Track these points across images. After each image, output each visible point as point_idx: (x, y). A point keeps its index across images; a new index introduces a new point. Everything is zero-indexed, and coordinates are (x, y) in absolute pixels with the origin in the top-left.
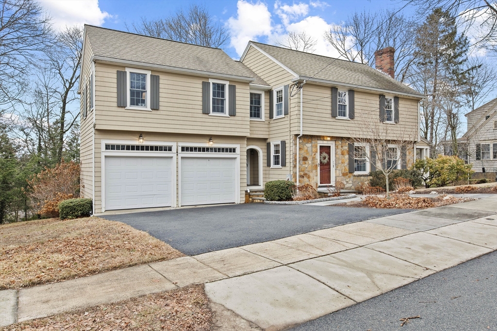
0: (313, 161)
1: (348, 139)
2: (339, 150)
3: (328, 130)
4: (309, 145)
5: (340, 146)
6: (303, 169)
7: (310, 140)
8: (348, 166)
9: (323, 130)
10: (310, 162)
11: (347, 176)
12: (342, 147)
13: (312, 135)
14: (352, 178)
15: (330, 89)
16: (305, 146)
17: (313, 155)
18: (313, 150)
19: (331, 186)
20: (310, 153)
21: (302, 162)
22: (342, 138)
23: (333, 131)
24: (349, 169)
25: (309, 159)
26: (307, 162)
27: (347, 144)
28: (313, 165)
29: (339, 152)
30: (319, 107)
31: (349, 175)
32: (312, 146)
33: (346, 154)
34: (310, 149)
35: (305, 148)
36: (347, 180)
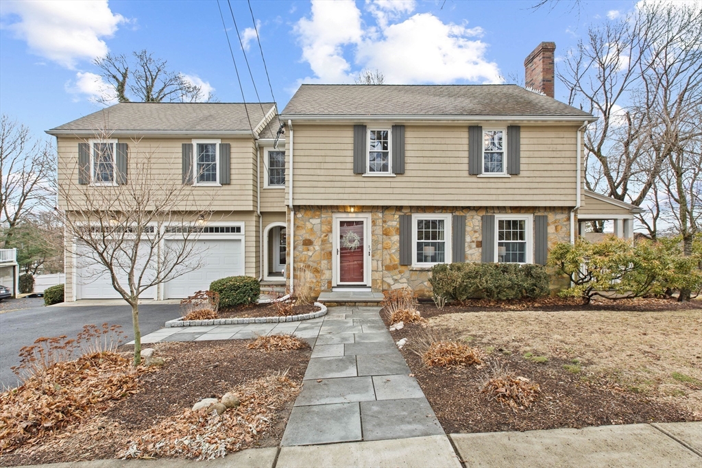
0: (323, 246)
1: (399, 208)
2: (378, 227)
3: (346, 196)
4: (316, 221)
5: (380, 221)
6: (303, 259)
7: (318, 213)
8: (398, 254)
9: (335, 196)
10: (317, 248)
11: (397, 271)
12: (384, 222)
13: (321, 206)
14: (407, 274)
15: (352, 129)
16: (307, 223)
17: (322, 236)
18: (323, 229)
19: (365, 286)
20: (319, 233)
21: (300, 248)
22: (385, 208)
23: (358, 196)
24: (400, 258)
25: (315, 243)
26: (311, 248)
27: (397, 216)
28: (323, 253)
29: (379, 231)
30: (328, 159)
31: (401, 268)
32: (321, 223)
33: (394, 232)
34: (317, 228)
35: (309, 226)
36: (395, 277)
